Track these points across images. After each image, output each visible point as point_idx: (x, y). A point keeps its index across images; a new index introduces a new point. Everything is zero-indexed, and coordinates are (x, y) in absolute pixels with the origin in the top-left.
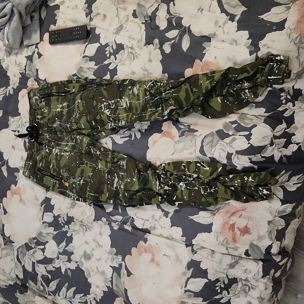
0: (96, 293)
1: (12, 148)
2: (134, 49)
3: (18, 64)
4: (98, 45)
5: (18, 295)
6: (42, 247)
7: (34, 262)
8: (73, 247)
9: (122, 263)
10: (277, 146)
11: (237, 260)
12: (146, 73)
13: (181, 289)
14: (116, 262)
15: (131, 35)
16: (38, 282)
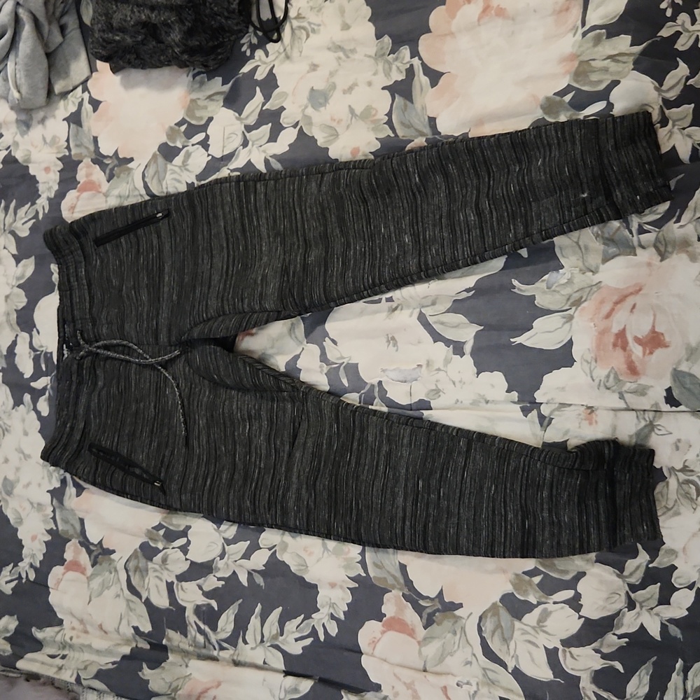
0: (333, 601)
2: (304, 18)
3: (51, 141)
5: (147, 673)
6: (182, 541)
7: (169, 581)
10: (677, 123)
11: (652, 419)
12: (341, 54)
16: (189, 628)
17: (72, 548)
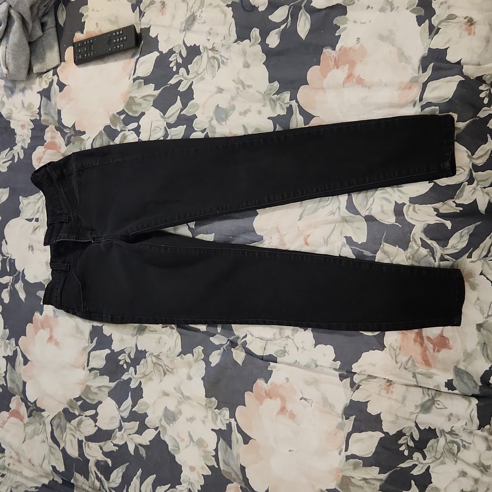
0: (191, 481)
1: (28, 249)
2: (217, 51)
3: (27, 106)
4: (156, 54)
6: (92, 412)
7: (80, 439)
8: (146, 404)
9: (230, 423)
10: (480, 183)
11: (433, 396)
12: (240, 86)
13: (340, 454)
14: (221, 421)
15: (211, 29)
16: (91, 475)
17: (16, 401)
